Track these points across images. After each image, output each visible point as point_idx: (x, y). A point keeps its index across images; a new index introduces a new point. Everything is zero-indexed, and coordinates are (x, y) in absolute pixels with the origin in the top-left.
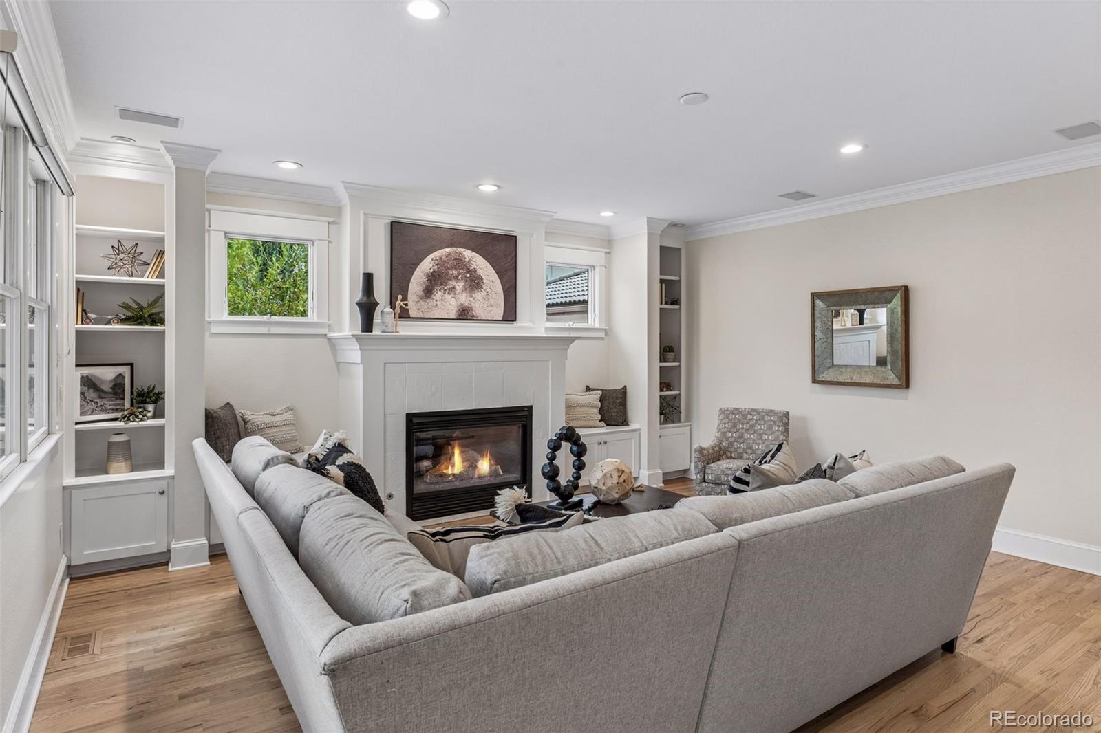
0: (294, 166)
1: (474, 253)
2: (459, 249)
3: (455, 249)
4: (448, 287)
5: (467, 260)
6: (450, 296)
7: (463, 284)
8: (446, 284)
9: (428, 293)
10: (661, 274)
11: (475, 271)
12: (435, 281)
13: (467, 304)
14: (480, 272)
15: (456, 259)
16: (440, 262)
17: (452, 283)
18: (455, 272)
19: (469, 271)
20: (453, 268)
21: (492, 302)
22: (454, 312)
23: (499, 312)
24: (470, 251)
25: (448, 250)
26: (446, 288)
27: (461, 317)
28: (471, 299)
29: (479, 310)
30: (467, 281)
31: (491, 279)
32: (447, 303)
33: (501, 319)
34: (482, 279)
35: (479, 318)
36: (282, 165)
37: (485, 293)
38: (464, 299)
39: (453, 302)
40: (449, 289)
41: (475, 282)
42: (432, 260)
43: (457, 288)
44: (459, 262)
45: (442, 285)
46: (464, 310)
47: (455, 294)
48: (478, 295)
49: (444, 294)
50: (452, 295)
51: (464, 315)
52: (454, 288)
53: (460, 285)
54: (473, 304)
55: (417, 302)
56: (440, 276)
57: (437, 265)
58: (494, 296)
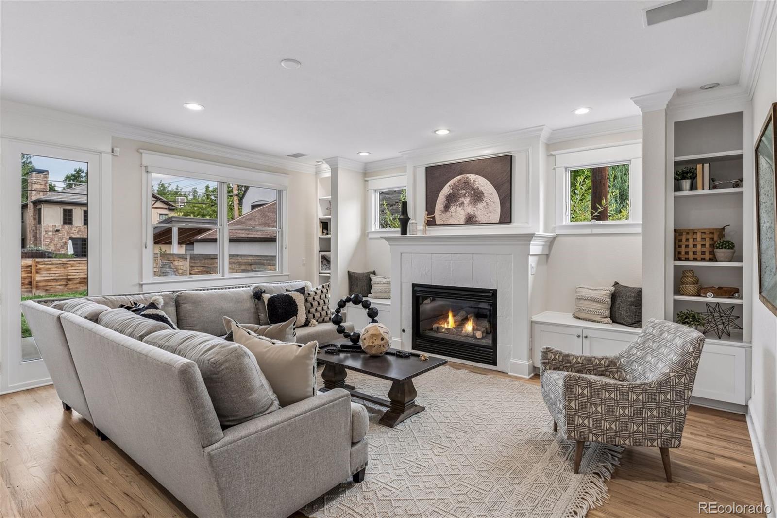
0: (367, 154)
1: (477, 176)
2: (466, 175)
3: (463, 176)
4: (459, 202)
5: (472, 182)
6: (460, 209)
7: (469, 199)
8: (458, 201)
9: (447, 208)
10: (675, 156)
11: (478, 188)
12: (451, 199)
13: (472, 213)
14: (482, 189)
15: (464, 182)
16: (455, 187)
17: (462, 199)
18: (464, 192)
19: (473, 189)
20: (463, 189)
21: (491, 209)
22: (463, 219)
23: (496, 217)
24: (474, 175)
25: (458, 177)
26: (458, 204)
27: (468, 223)
28: (475, 209)
29: (481, 217)
30: (471, 197)
31: (490, 193)
32: (459, 213)
33: (498, 222)
34: (483, 194)
35: (481, 223)
36: (361, 154)
37: (485, 204)
38: (470, 210)
39: (462, 212)
40: (460, 204)
41: (478, 196)
42: (449, 186)
43: (465, 202)
44: (467, 184)
45: (455, 201)
46: (470, 218)
47: (464, 207)
48: (480, 206)
49: (457, 207)
50: (462, 208)
51: (470, 221)
52: (463, 203)
53: (467, 200)
54: (476, 213)
55: (440, 215)
56: (454, 196)
57: (452, 189)
58: (493, 205)
